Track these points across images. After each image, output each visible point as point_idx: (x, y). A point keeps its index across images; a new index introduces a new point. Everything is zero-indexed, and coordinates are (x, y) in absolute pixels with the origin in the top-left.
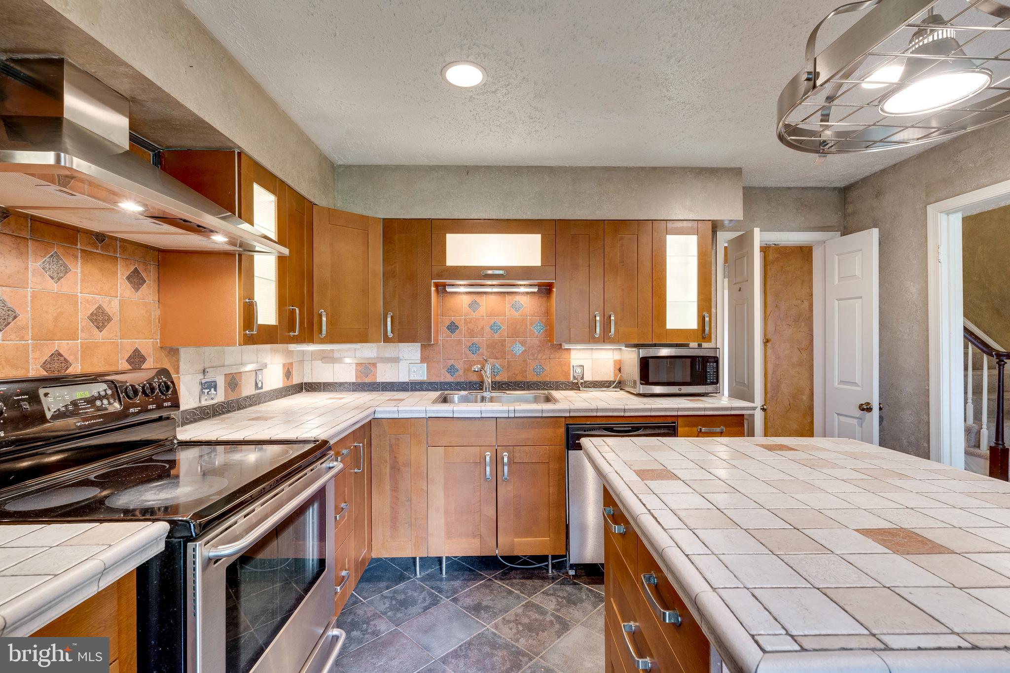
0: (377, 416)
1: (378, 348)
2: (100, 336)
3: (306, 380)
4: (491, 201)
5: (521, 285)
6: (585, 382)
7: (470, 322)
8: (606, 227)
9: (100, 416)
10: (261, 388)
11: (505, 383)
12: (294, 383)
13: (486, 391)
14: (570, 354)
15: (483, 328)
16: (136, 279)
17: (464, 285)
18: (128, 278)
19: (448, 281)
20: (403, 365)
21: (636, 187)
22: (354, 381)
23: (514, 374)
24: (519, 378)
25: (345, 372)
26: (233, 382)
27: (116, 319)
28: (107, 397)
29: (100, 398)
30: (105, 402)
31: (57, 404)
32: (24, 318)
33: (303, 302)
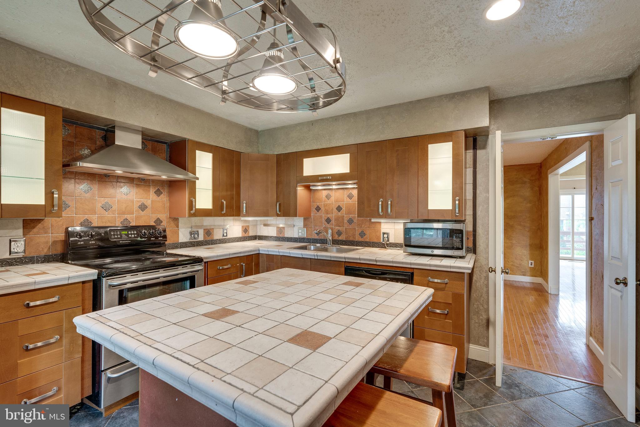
0: (260, 252)
2: (142, 213)
3: (259, 234)
4: (323, 138)
5: (349, 184)
6: (390, 243)
7: (326, 206)
8: (387, 144)
9: (129, 240)
10: (227, 236)
11: (344, 241)
12: (250, 235)
13: (329, 245)
14: (380, 226)
15: (333, 209)
16: (158, 193)
17: (321, 185)
18: (155, 192)
19: (311, 184)
20: (296, 229)
21: (406, 115)
22: (276, 236)
23: (349, 236)
24: (351, 239)
25: (271, 232)
26: (208, 232)
27: (149, 207)
28: (134, 234)
29: (131, 234)
30: (133, 236)
31: (114, 235)
32: (115, 207)
33: (233, 198)
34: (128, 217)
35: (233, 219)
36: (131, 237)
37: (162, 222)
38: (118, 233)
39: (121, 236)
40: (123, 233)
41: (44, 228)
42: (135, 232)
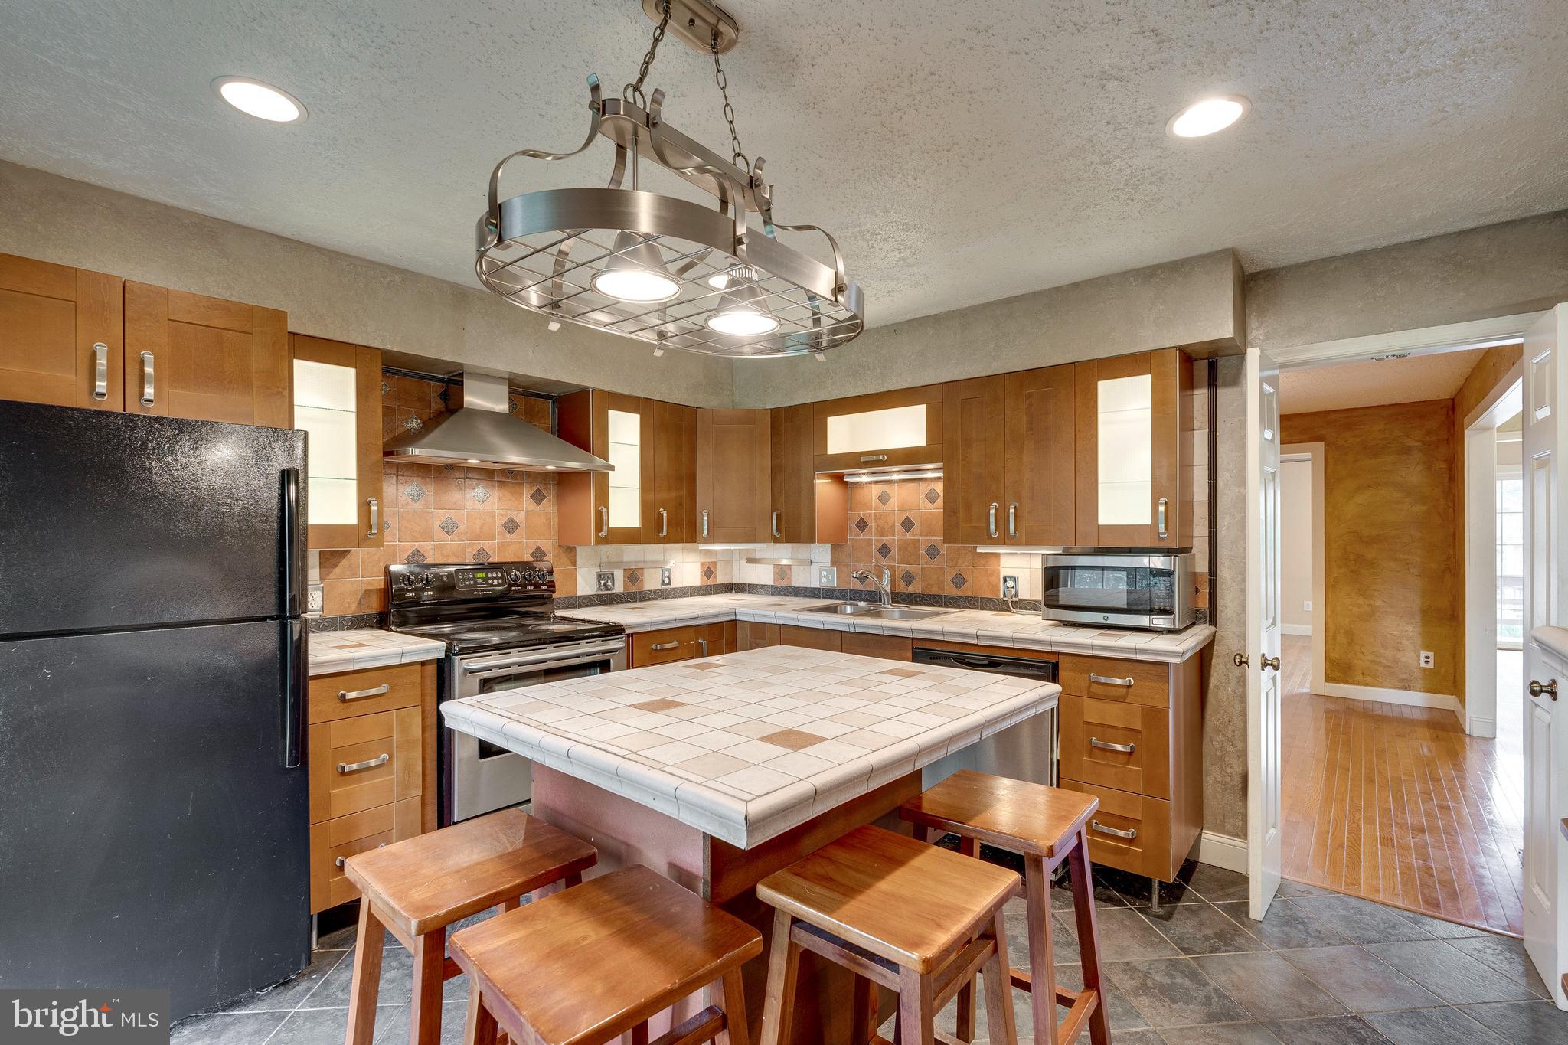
0: (738, 618)
1: (793, 548)
2: (510, 538)
3: (736, 581)
4: (869, 372)
5: (928, 469)
6: (1021, 601)
7: (880, 518)
8: (1007, 382)
9: (490, 590)
10: (669, 583)
11: (918, 596)
12: (718, 582)
13: (884, 604)
14: (999, 562)
15: (893, 526)
16: (538, 497)
17: (867, 474)
18: (532, 496)
19: (846, 471)
20: (815, 568)
21: (1047, 319)
22: (771, 583)
23: (929, 584)
24: (934, 591)
25: (763, 575)
26: (633, 576)
27: (522, 526)
28: (497, 578)
29: (493, 578)
30: (496, 581)
31: (464, 580)
32: (463, 527)
33: (681, 504)
34: (485, 545)
35: (683, 549)
36: (492, 585)
37: (545, 555)
38: (471, 576)
39: (476, 583)
40: (479, 575)
41: (350, 566)
42: (499, 575)
